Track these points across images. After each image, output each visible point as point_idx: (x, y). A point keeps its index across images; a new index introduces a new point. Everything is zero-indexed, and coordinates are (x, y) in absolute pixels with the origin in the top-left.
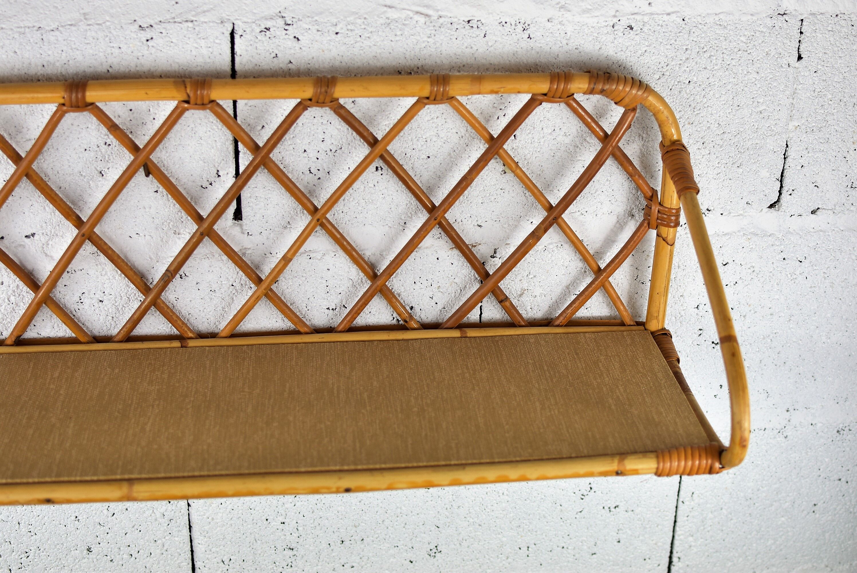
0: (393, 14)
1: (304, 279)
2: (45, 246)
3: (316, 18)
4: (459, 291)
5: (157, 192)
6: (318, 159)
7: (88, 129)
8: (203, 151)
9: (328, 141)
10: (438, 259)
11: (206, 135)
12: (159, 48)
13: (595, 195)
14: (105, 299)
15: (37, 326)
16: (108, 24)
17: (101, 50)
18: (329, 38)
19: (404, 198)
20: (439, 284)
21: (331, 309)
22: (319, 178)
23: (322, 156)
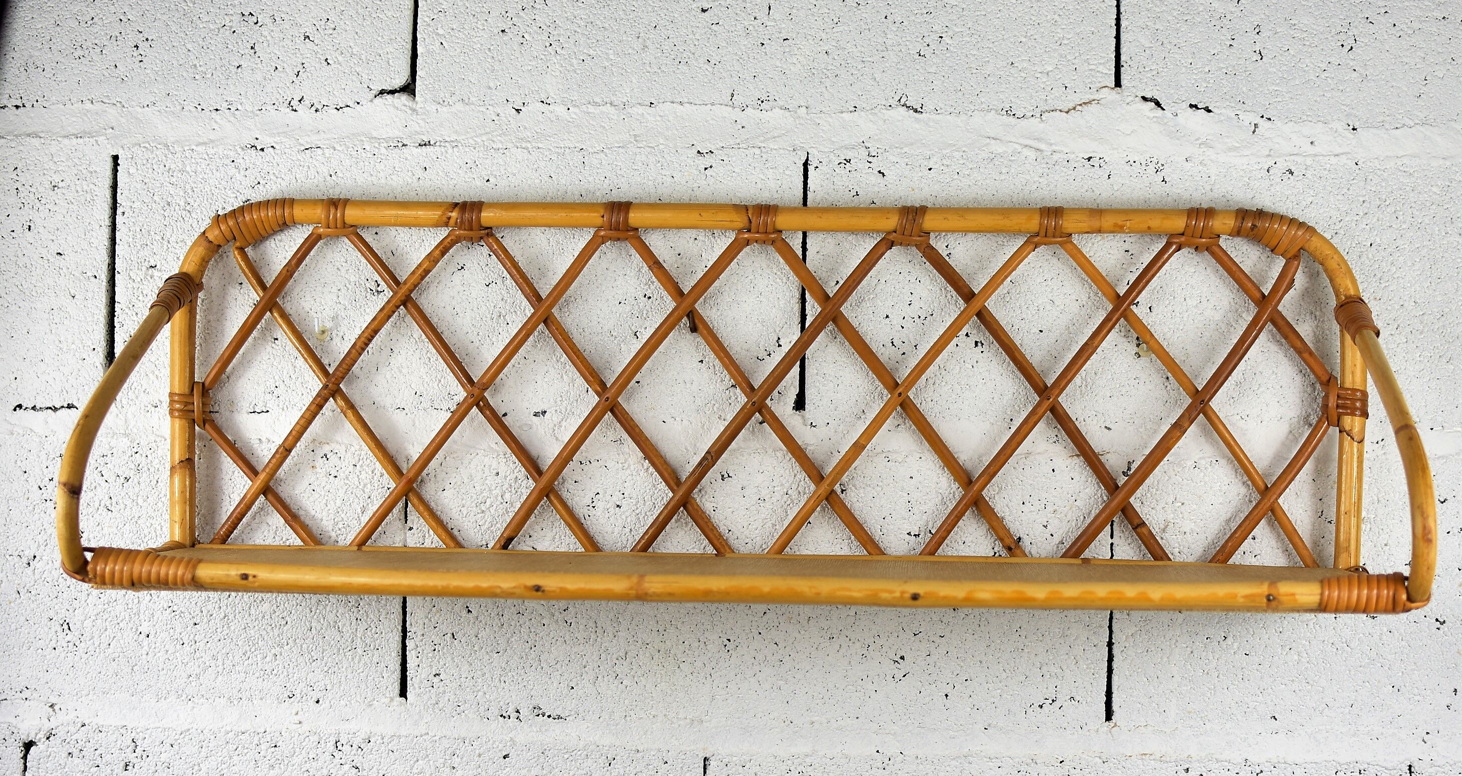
0: (998, 148)
1: (879, 489)
2: (556, 428)
3: (906, 149)
4: (1082, 517)
5: (702, 361)
6: (903, 328)
7: (626, 277)
8: (762, 311)
9: (916, 305)
10: (1053, 470)
11: (767, 289)
12: (718, 178)
13: (1258, 392)
14: (624, 503)
15: (534, 538)
16: (661, 147)
17: (651, 178)
18: (920, 174)
19: (1010, 384)
20: (1055, 507)
21: (912, 534)
22: (904, 354)
23: (908, 324)
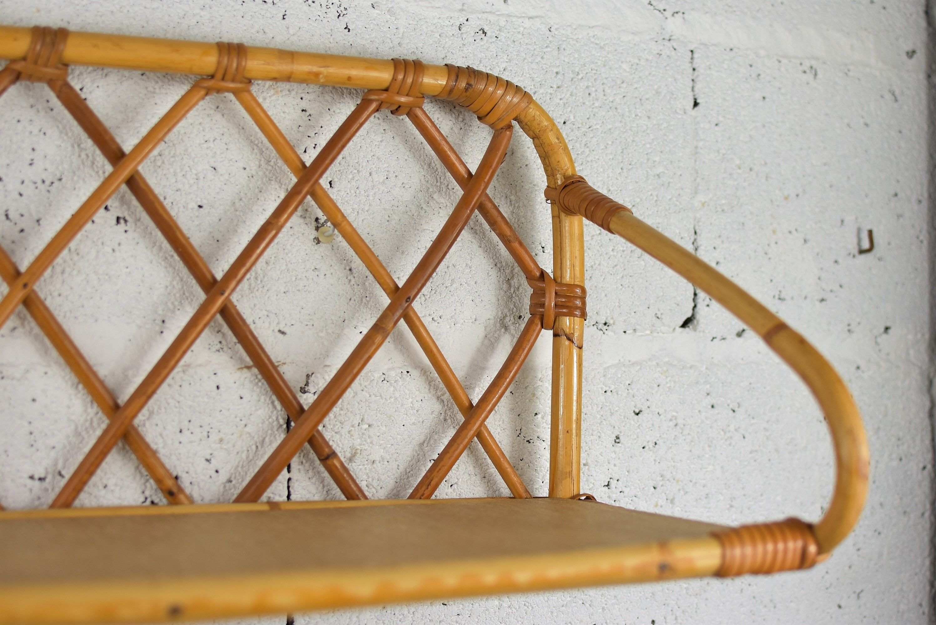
4: (254, 447)
6: (21, 195)
9: (39, 165)
10: (218, 386)
19: (162, 275)
20: (221, 435)
21: (36, 478)
22: (22, 231)
23: (28, 190)
